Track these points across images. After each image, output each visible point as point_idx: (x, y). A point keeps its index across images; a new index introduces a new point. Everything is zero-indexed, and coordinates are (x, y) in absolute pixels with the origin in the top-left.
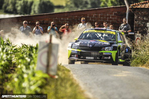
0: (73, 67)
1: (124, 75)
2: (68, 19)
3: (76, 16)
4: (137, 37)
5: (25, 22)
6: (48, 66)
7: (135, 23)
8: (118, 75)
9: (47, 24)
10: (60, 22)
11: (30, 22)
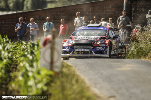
0: (75, 63)
1: (128, 69)
2: (64, 14)
3: (73, 11)
4: (137, 29)
5: (21, 19)
6: (52, 63)
7: (133, 15)
8: (121, 69)
9: (43, 19)
10: (56, 17)
11: (26, 19)
